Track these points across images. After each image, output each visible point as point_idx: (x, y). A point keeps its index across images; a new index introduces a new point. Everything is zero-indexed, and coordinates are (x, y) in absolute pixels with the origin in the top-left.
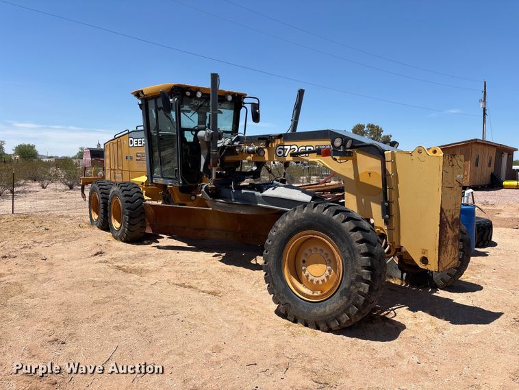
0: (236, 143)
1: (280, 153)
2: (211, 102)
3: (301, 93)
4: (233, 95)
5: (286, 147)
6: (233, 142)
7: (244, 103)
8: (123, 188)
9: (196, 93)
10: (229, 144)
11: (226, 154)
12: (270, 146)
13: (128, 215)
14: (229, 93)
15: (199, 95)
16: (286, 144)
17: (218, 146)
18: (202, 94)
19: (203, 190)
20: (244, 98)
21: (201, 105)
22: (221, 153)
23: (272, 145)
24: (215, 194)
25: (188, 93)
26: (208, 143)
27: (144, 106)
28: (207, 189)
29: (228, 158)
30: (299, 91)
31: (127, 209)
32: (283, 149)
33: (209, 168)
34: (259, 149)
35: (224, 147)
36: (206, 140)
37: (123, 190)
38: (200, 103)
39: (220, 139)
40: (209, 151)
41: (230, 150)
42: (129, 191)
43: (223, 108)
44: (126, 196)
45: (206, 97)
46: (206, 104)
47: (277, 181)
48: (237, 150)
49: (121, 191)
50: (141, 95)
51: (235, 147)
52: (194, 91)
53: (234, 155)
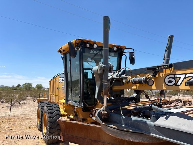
0: (123, 76)
1: (170, 82)
2: (103, 52)
3: (171, 38)
4: (117, 47)
5: (178, 76)
6: (120, 75)
7: (124, 53)
8: (49, 108)
9: (93, 45)
10: (117, 76)
11: (115, 85)
12: (157, 76)
13: (49, 127)
14: (115, 46)
15: (95, 46)
16: (177, 73)
17: (109, 78)
18: (98, 46)
19: (96, 115)
20: (124, 49)
21: (97, 54)
22: (111, 84)
23: (159, 75)
24: (107, 119)
25: (88, 45)
26: (100, 75)
27: (64, 59)
28: (99, 114)
29: (116, 88)
30: (170, 37)
31: (49, 122)
32: (174, 78)
33: (102, 95)
34: (146, 78)
35: (113, 79)
36: (99, 72)
37: (49, 109)
38: (96, 52)
39: (111, 72)
40: (101, 82)
41: (118, 81)
42: (52, 109)
43: (111, 56)
44: (49, 113)
45: (100, 48)
46: (100, 53)
47: (154, 105)
48: (124, 81)
49: (47, 109)
50: (62, 51)
51: (122, 79)
52: (92, 44)
53: (121, 85)
